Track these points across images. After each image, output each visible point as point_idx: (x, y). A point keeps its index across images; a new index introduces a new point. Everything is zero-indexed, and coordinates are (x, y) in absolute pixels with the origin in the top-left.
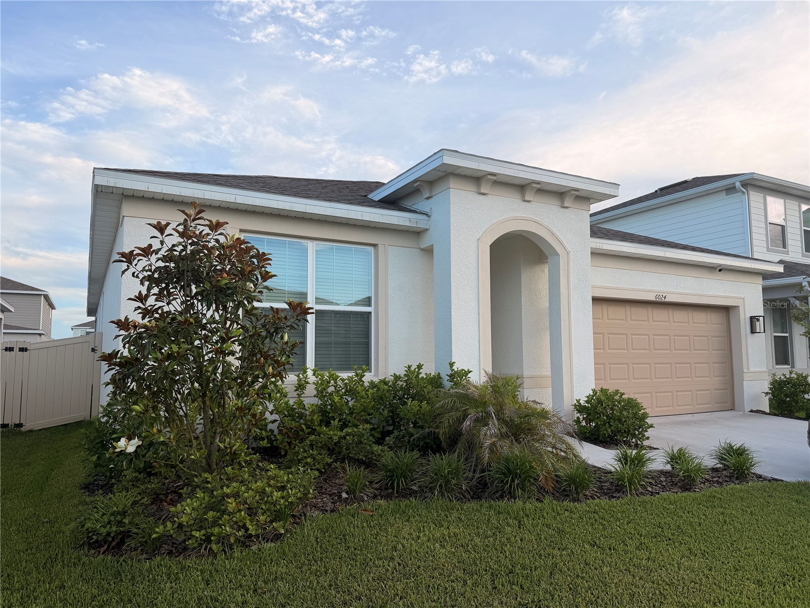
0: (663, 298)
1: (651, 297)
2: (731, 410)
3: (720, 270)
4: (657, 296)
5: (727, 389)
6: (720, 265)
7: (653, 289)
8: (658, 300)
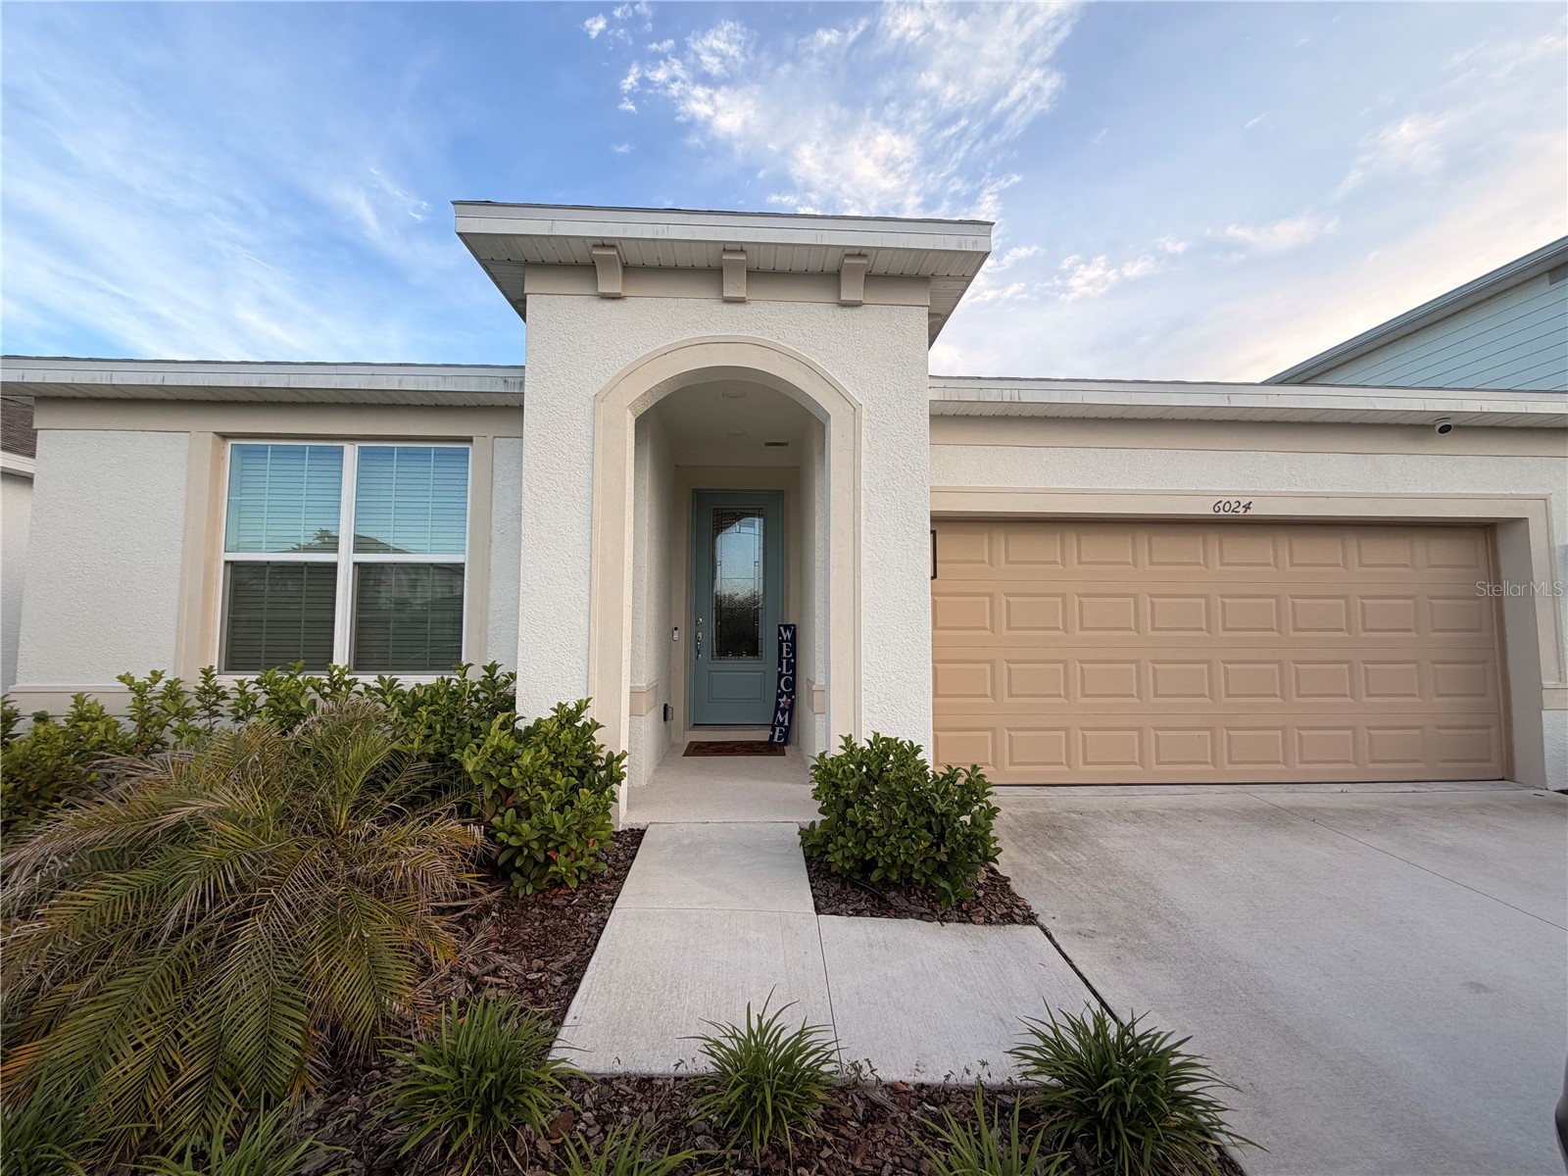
0: (1241, 510)
1: (1204, 508)
2: (1503, 779)
3: (1445, 429)
4: (1221, 505)
5: (1488, 727)
6: (1445, 415)
7: (1209, 488)
8: (1222, 512)
